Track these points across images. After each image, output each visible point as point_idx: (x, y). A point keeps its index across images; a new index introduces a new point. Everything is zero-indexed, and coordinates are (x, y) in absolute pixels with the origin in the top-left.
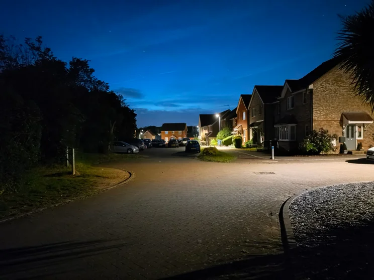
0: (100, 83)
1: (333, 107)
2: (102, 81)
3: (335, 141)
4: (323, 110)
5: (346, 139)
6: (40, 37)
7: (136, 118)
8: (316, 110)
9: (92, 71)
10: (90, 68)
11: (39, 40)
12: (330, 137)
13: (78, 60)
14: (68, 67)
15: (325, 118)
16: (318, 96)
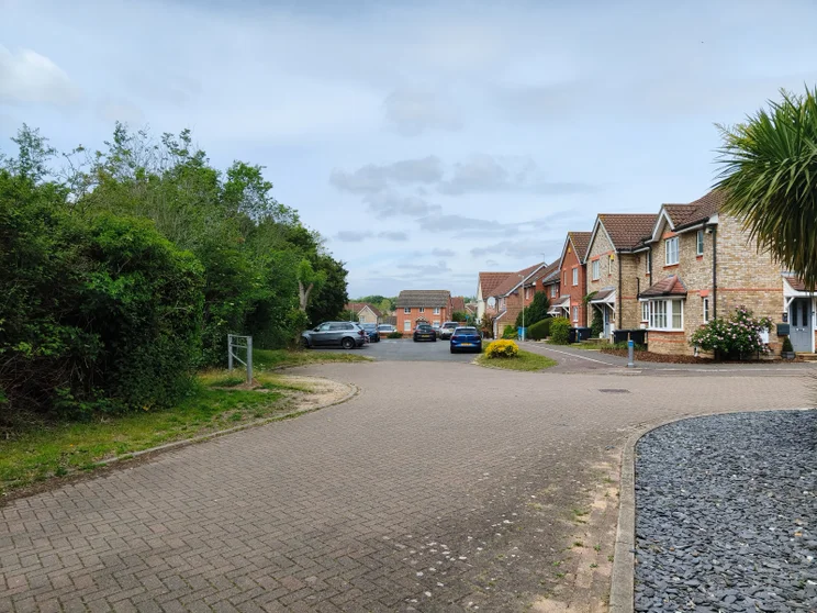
0: (282, 210)
1: (762, 261)
2: (286, 206)
3: (766, 332)
4: (740, 267)
5: (792, 329)
6: (188, 131)
7: (347, 279)
8: (725, 268)
9: (268, 186)
10: (265, 180)
11: (185, 136)
12: (756, 324)
13: (243, 167)
14: (224, 179)
15: (745, 285)
16: (729, 238)
